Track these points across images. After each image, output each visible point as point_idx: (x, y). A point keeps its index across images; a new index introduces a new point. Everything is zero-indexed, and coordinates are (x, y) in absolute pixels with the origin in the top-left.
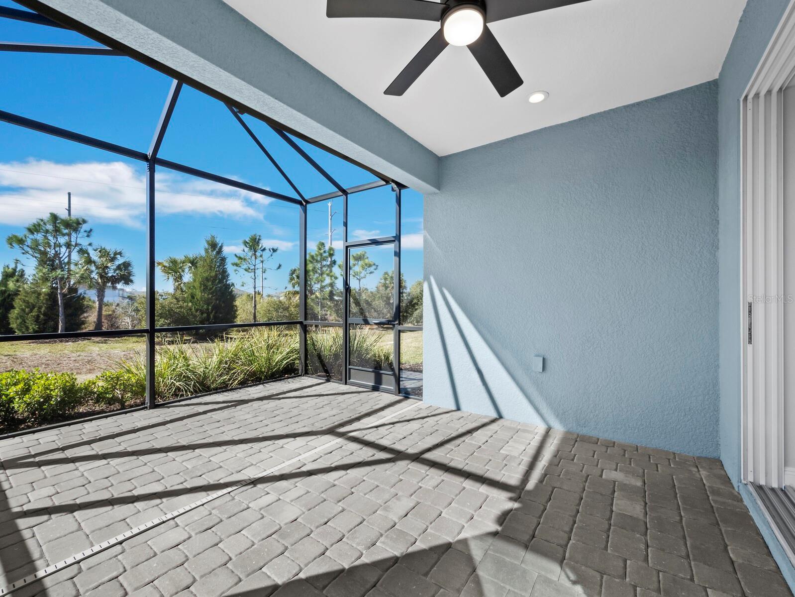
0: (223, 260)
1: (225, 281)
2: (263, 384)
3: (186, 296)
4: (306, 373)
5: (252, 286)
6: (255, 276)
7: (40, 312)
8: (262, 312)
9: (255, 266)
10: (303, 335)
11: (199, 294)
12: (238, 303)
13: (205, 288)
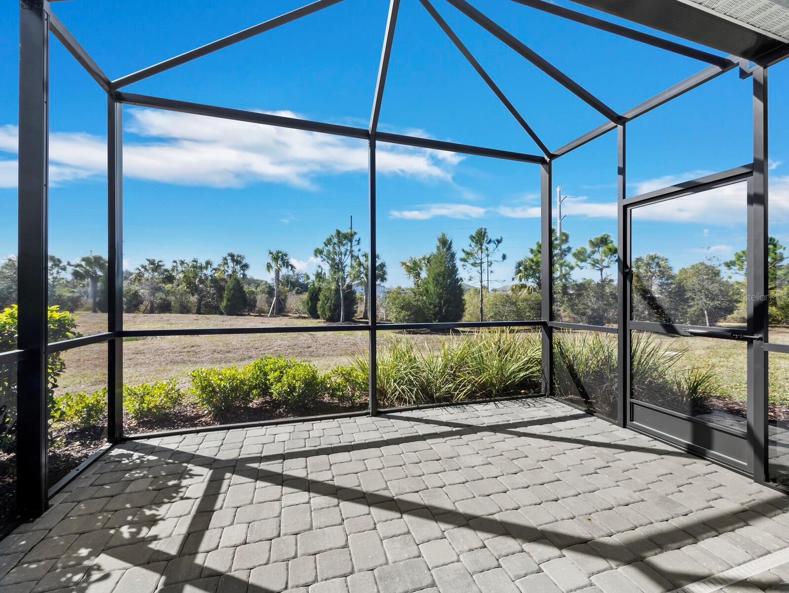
0: (453, 256)
1: (454, 275)
2: (494, 401)
3: (421, 290)
4: (552, 393)
5: (479, 279)
6: (481, 269)
7: (332, 303)
8: (488, 306)
9: (481, 260)
10: (548, 341)
11: (431, 288)
12: (466, 297)
13: (437, 283)
